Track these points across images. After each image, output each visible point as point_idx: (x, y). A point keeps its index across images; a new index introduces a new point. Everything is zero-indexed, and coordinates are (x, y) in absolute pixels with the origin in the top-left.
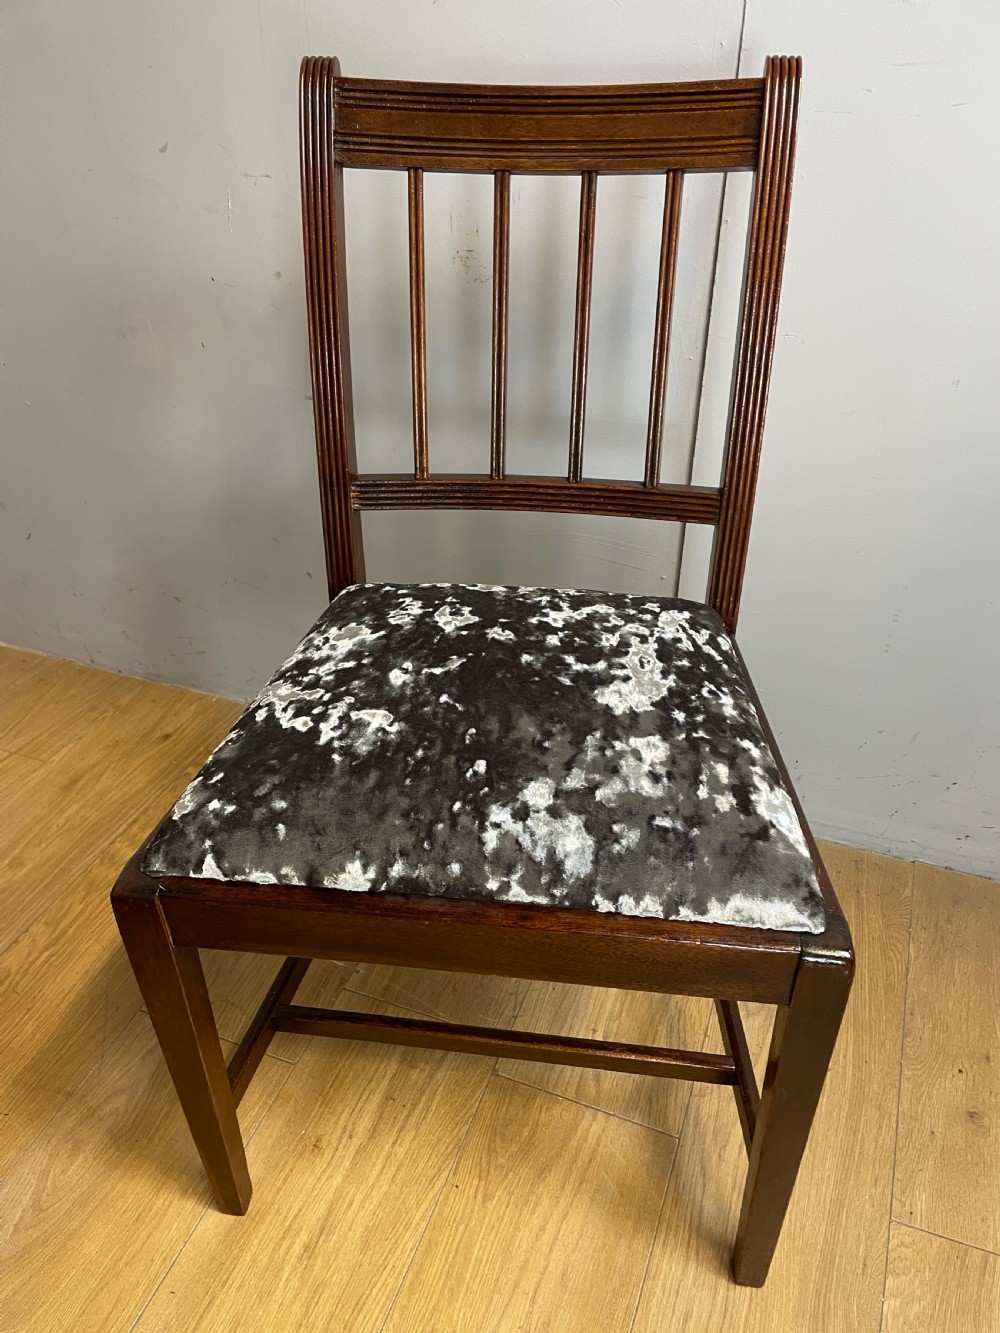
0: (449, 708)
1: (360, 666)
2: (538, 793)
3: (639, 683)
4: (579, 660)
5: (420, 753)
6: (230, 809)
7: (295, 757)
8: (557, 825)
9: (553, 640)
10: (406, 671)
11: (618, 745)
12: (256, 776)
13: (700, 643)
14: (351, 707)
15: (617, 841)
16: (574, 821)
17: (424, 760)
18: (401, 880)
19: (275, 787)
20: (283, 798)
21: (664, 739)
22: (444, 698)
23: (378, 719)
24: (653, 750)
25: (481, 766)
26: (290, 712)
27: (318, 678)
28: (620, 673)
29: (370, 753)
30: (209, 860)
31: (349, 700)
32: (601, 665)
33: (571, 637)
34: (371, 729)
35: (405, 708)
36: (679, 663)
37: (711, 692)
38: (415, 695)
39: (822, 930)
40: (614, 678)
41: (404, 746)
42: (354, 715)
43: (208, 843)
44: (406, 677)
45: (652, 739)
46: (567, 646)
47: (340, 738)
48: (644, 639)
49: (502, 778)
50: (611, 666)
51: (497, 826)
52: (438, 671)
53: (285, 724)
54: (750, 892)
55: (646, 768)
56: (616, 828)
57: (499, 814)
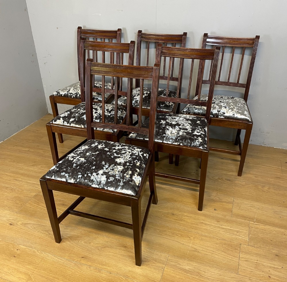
0: (93, 159)
1: (84, 152)
2: (101, 172)
3: (124, 159)
4: (116, 154)
5: (86, 165)
6: (58, 169)
7: (69, 164)
8: (102, 176)
9: (114, 151)
10: (89, 153)
11: (115, 167)
12: (62, 166)
13: (140, 154)
14: (80, 158)
15: (110, 179)
16: (105, 176)
17: (86, 166)
18: (78, 182)
19: (65, 167)
20: (65, 169)
21: (123, 167)
22: (93, 157)
23: (83, 159)
24: (121, 168)
25: (94, 167)
26: (71, 157)
27: (77, 153)
28: (122, 157)
29: (79, 164)
30: (53, 176)
31: (80, 156)
32: (120, 155)
33: (117, 151)
34: (81, 161)
35: (86, 158)
36: (133, 157)
37: (136, 161)
38: (89, 157)
39: (135, 195)
40: (121, 157)
41: (85, 163)
42: (79, 159)
43: (54, 174)
44: (89, 154)
45: (121, 166)
46: (116, 152)
47: (76, 162)
48: (130, 152)
49: (97, 169)
50: (121, 156)
51: (93, 176)
52: (94, 154)
53: (69, 159)
54: (126, 189)
55: (118, 170)
56: (110, 178)
57: (94, 174)
